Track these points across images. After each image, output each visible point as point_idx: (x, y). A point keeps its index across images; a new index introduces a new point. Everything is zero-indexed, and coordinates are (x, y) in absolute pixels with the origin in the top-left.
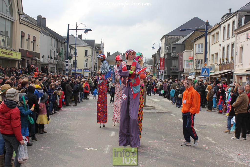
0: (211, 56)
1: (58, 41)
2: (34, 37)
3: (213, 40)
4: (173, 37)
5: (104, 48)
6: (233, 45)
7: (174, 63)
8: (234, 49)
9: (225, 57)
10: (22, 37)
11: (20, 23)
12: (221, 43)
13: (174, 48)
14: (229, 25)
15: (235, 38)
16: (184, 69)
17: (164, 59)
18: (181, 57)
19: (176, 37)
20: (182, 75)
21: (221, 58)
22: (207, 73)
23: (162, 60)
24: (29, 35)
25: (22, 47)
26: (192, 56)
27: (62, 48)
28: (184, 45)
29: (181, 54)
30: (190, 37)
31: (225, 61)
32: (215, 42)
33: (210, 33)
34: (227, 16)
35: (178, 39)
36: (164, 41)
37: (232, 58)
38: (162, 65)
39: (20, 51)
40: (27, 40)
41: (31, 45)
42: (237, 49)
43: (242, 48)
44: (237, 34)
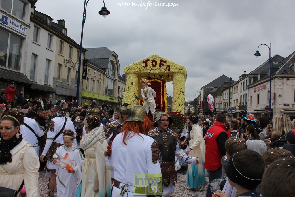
0: (233, 101)
2: (125, 89)
3: (235, 91)
4: (209, 88)
6: (246, 94)
8: (247, 97)
9: (242, 102)
10: (119, 89)
11: (118, 81)
12: (240, 93)
14: (244, 82)
15: (247, 90)
16: (216, 109)
17: (203, 102)
19: (210, 88)
20: (215, 113)
21: (240, 102)
22: (230, 112)
24: (122, 88)
25: (118, 95)
26: (221, 100)
28: (216, 93)
30: (220, 88)
31: (242, 104)
32: (236, 92)
33: (233, 86)
34: (243, 76)
35: (212, 89)
36: (203, 90)
37: (246, 103)
38: (201, 106)
39: (118, 98)
42: (249, 97)
43: (252, 97)
44: (249, 88)
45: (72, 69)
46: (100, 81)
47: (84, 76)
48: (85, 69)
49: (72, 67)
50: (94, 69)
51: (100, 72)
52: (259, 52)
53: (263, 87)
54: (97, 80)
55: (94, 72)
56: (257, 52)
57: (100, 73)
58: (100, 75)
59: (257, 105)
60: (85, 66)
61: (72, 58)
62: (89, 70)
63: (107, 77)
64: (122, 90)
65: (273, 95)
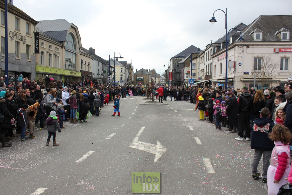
0: (200, 71)
1: (103, 64)
2: (89, 62)
5: (133, 66)
6: (211, 64)
7: (179, 76)
8: (212, 66)
9: (208, 72)
10: (82, 62)
11: (80, 54)
12: (205, 63)
13: (178, 66)
14: (209, 52)
15: (212, 60)
16: (184, 80)
17: (172, 73)
18: (182, 72)
19: (179, 58)
20: (184, 83)
21: (206, 72)
22: (192, 82)
23: (171, 74)
24: (85, 61)
25: (81, 69)
26: (189, 71)
27: (106, 68)
28: (184, 64)
29: (183, 69)
31: (207, 74)
32: (202, 62)
33: (199, 56)
34: (209, 45)
35: (181, 60)
36: (172, 61)
37: (211, 72)
38: (171, 77)
39: (80, 72)
40: (84, 65)
41: (87, 67)
42: (213, 67)
43: (215, 66)
44: (213, 57)
45: (21, 43)
46: (57, 55)
47: (37, 49)
48: (37, 43)
49: (21, 40)
50: (49, 42)
51: (57, 45)
52: (214, 18)
54: (54, 54)
55: (50, 46)
56: (212, 18)
57: (57, 47)
58: (58, 48)
59: (220, 74)
60: (37, 39)
61: (21, 31)
62: (43, 43)
63: (66, 50)
64: (85, 63)
65: (234, 63)
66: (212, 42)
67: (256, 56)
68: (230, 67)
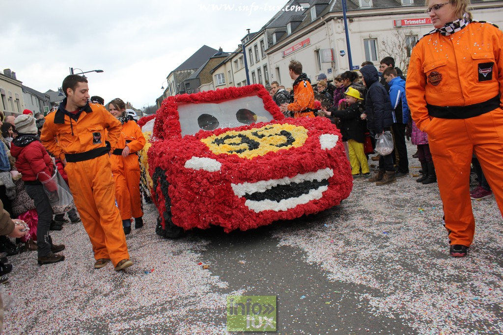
2: (17, 95)
3: (237, 67)
4: (183, 72)
6: (265, 67)
8: (268, 71)
10: (3, 95)
12: (249, 68)
13: (188, 84)
14: (256, 46)
15: (266, 59)
24: (10, 93)
25: (5, 109)
27: (46, 106)
28: (199, 78)
29: (198, 90)
30: (203, 68)
32: (239, 69)
33: (231, 59)
34: (248, 37)
35: (189, 74)
36: (172, 78)
37: (267, 82)
40: (9, 100)
41: (15, 105)
42: (272, 71)
43: (278, 69)
44: (269, 54)
53: (302, 43)
64: (11, 97)
65: (331, 53)
66: (249, 32)
67: (366, 35)
68: (324, 60)
